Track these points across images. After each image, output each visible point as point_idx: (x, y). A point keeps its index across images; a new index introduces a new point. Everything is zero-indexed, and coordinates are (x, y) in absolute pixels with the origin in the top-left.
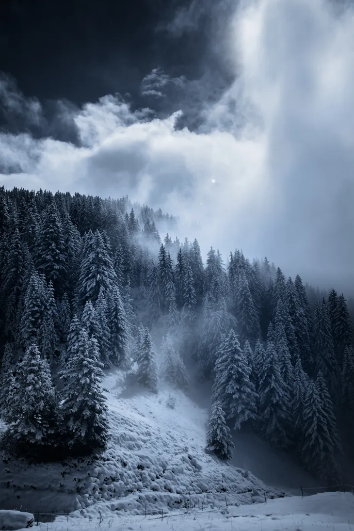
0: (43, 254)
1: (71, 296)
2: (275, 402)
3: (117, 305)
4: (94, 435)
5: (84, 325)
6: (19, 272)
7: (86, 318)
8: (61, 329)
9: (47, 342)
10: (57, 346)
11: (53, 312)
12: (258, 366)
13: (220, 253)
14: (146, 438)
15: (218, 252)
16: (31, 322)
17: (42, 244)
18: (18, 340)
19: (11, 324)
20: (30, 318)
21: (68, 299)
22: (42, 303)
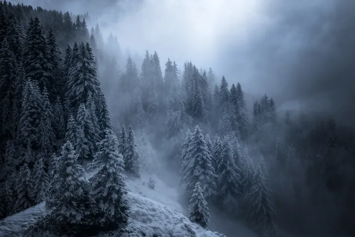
0: (31, 63)
1: (62, 100)
2: (230, 181)
3: (104, 107)
4: (120, 214)
5: (80, 124)
6: (10, 78)
7: (81, 118)
8: (56, 127)
9: (46, 139)
10: (55, 142)
11: (48, 113)
12: (217, 154)
13: (176, 63)
14: (153, 213)
15: (174, 62)
16: (30, 122)
17: (30, 53)
18: (18, 138)
19: (7, 123)
20: (29, 118)
21: (60, 102)
22: (38, 105)
